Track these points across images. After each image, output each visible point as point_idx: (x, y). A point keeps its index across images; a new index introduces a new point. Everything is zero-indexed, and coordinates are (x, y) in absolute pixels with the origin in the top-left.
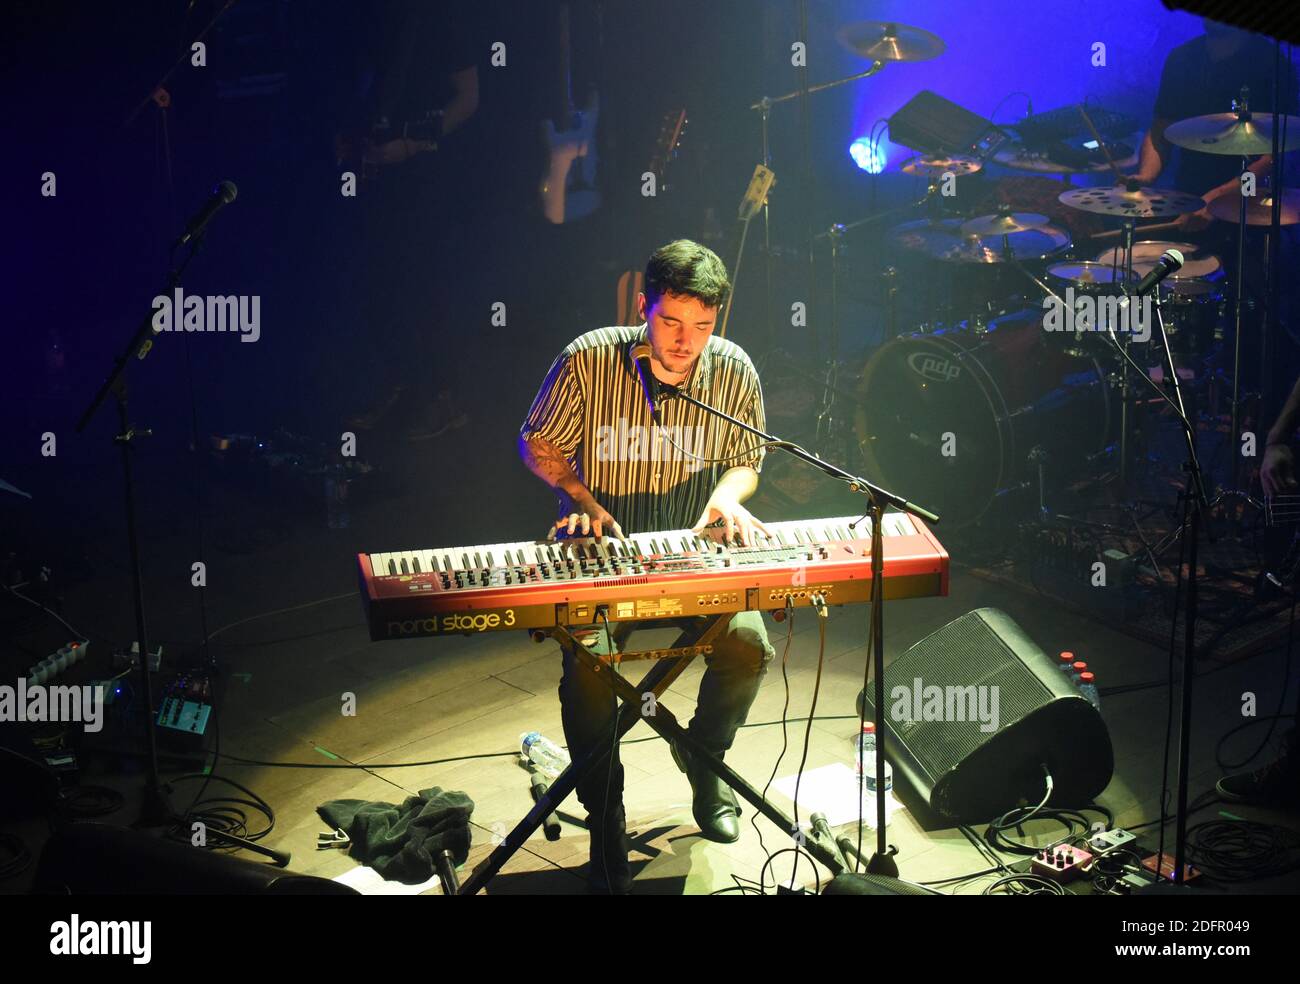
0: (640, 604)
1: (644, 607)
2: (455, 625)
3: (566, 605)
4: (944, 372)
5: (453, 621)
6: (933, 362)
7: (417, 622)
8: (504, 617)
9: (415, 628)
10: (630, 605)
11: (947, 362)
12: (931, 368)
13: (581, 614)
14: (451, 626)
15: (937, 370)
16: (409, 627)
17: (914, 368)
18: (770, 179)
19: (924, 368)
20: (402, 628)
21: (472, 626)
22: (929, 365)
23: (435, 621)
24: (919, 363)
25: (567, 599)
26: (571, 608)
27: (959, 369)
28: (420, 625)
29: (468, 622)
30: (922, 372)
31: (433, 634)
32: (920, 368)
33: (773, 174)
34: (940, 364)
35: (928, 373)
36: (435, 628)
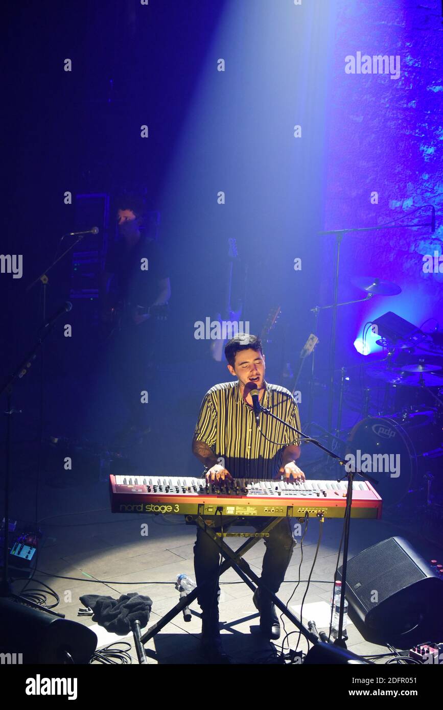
0: (238, 508)
1: (239, 510)
2: (151, 509)
3: (203, 505)
4: (388, 434)
5: (150, 507)
6: (383, 429)
7: (134, 506)
8: (174, 508)
9: (133, 508)
10: (233, 508)
11: (390, 430)
12: (382, 432)
13: (209, 510)
14: (149, 509)
15: (385, 433)
16: (130, 508)
17: (375, 432)
18: (316, 340)
19: (379, 432)
20: (126, 508)
21: (159, 510)
22: (382, 430)
23: (142, 506)
24: (377, 429)
25: (204, 502)
26: (206, 507)
27: (395, 433)
28: (135, 507)
29: (157, 508)
30: (378, 434)
31: (141, 512)
32: (377, 432)
33: (318, 339)
34: (386, 430)
35: (380, 433)
36: (142, 510)
